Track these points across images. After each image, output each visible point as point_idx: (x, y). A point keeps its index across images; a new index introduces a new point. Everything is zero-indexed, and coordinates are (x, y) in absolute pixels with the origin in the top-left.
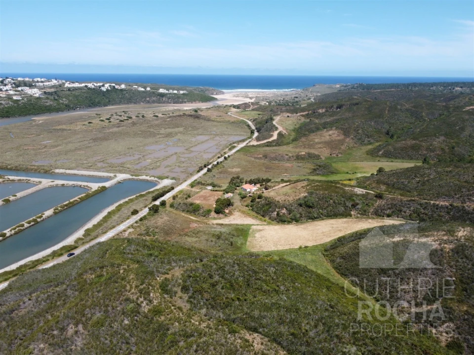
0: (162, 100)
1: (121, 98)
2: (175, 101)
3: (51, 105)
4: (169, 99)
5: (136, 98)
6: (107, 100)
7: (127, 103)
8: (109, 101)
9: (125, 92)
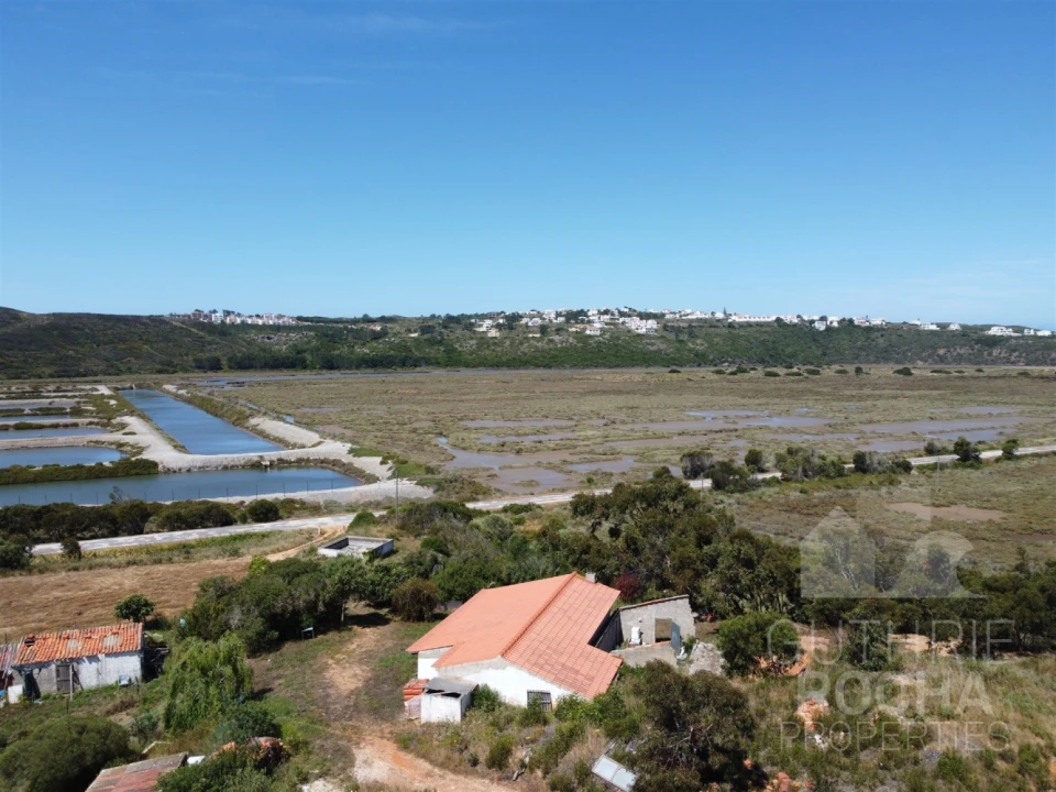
0: (990, 354)
1: (860, 348)
2: (1033, 356)
3: (659, 351)
4: (1014, 351)
5: (905, 348)
6: (820, 352)
7: (875, 362)
8: (825, 354)
9: (879, 334)
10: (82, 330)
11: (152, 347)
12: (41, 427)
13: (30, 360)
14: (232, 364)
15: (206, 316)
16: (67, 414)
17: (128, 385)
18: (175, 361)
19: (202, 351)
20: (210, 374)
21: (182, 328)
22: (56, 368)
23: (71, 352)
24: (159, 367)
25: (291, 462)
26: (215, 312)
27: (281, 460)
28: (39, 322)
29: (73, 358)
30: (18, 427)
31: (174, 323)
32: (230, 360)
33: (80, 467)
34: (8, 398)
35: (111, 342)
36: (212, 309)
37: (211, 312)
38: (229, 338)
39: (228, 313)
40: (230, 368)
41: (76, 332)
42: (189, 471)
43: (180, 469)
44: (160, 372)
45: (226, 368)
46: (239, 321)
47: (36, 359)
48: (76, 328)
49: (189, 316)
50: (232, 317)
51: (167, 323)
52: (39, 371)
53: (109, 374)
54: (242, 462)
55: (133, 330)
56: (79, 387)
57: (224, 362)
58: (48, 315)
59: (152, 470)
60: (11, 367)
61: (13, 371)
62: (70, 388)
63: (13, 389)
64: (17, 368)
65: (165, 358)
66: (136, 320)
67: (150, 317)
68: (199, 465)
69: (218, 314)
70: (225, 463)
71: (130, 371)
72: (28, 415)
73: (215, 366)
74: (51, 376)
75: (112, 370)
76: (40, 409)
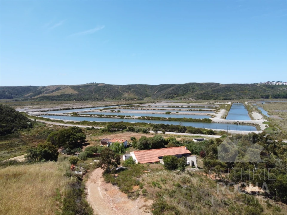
10: (233, 88)
11: (250, 92)
12: (204, 111)
13: (219, 95)
14: (273, 97)
15: (271, 83)
16: (214, 108)
17: (237, 102)
18: (256, 96)
19: (264, 93)
20: (265, 100)
21: (260, 87)
22: (224, 97)
23: (229, 93)
24: (250, 97)
25: (245, 124)
26: (274, 81)
27: (243, 123)
28: (223, 86)
29: (229, 95)
30: (200, 110)
31: (258, 85)
32: (272, 95)
33: (195, 119)
34: (207, 104)
35: (239, 91)
36: (273, 81)
37: (273, 82)
38: (274, 89)
39: (278, 82)
40: (272, 98)
41: (231, 88)
42: (218, 123)
43: (216, 122)
44: (250, 99)
45: (271, 98)
46: (281, 84)
47: (220, 95)
48: (231, 87)
49: (266, 83)
50: (279, 83)
51: (256, 85)
52: (220, 98)
53: (237, 99)
54: (232, 122)
55: (246, 87)
56: (225, 102)
57: (270, 96)
58: (226, 84)
59: (210, 122)
60: (214, 97)
61: (214, 98)
62: (223, 102)
63: (210, 102)
64: (216, 97)
65: (253, 95)
66: (247, 85)
67: (251, 84)
68: (221, 121)
69: (274, 82)
70: (228, 122)
71: (242, 98)
72: (206, 108)
73: (267, 97)
74: (223, 99)
75: (238, 98)
76: (208, 107)
